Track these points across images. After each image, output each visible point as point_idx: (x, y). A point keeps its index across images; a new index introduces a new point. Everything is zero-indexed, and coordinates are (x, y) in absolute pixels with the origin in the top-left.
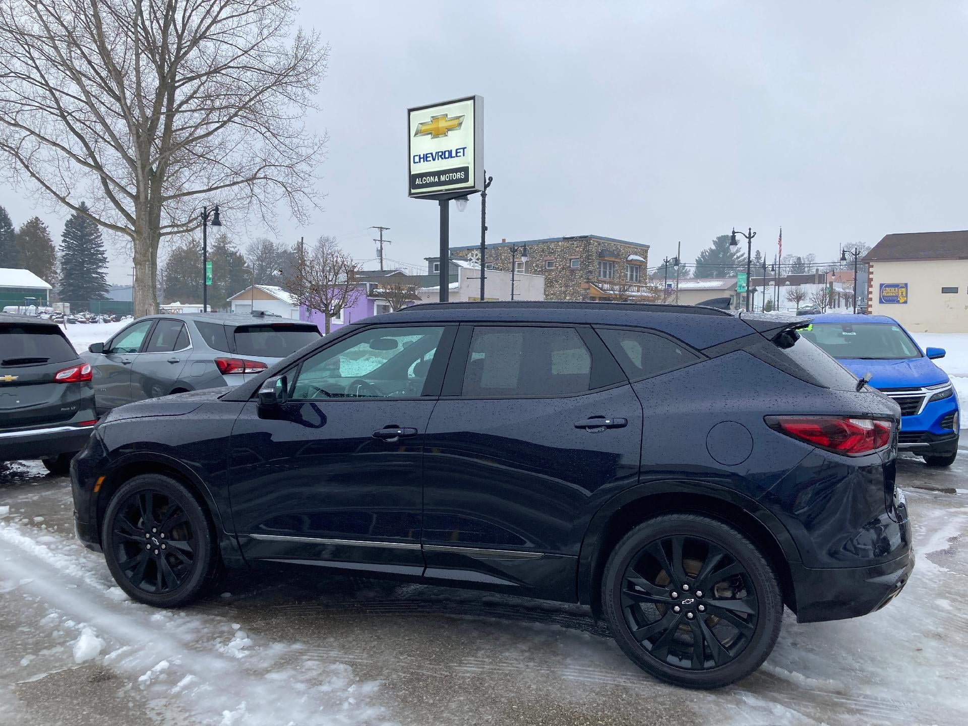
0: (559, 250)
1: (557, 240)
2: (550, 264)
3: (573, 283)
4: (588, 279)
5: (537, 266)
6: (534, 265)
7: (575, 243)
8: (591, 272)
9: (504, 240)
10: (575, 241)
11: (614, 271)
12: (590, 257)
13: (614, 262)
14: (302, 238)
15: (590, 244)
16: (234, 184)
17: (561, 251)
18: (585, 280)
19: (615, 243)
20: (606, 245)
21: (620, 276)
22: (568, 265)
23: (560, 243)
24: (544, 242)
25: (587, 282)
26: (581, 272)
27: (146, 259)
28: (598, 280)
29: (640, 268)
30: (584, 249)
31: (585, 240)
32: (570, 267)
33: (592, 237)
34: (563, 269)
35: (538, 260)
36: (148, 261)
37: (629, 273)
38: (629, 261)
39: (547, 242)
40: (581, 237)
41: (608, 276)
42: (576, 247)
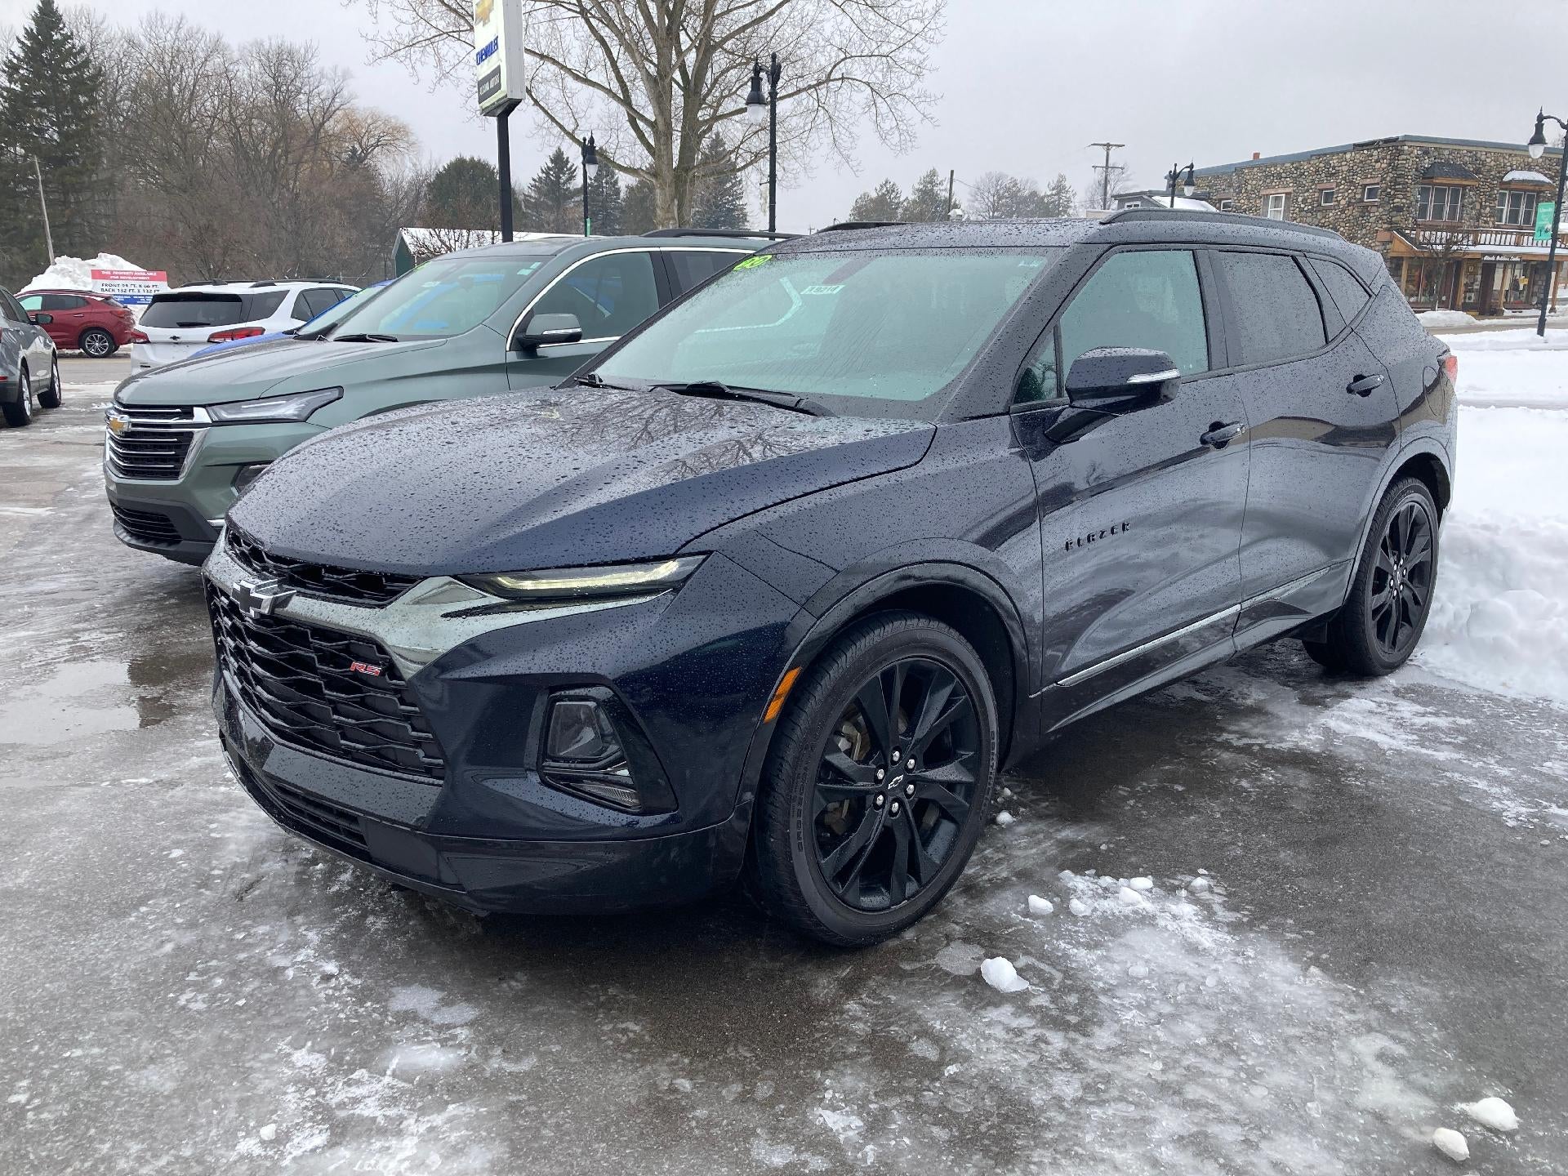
0: (1345, 168)
1: (1343, 151)
2: (1329, 197)
3: (1364, 231)
4: (1391, 223)
5: (1304, 201)
6: (1300, 199)
7: (1375, 153)
8: (1399, 209)
9: (1256, 155)
10: (1376, 149)
11: (1463, 206)
12: (1399, 180)
13: (1464, 187)
14: (952, 172)
15: (1400, 152)
16: (799, 91)
17: (1349, 171)
18: (1385, 226)
19: (1471, 148)
20: (1446, 152)
21: (1480, 215)
22: (1358, 196)
23: (1348, 156)
24: (1320, 155)
25: (1388, 230)
26: (1381, 210)
27: (670, 215)
28: (1416, 223)
29: (1538, 197)
30: (1390, 165)
31: (1392, 145)
32: (1361, 200)
33: (1407, 139)
34: (1349, 204)
35: (1307, 191)
36: (674, 218)
37: (1506, 209)
38: (1506, 183)
39: (1325, 155)
40: (1387, 141)
41: (1445, 216)
42: (1377, 162)
